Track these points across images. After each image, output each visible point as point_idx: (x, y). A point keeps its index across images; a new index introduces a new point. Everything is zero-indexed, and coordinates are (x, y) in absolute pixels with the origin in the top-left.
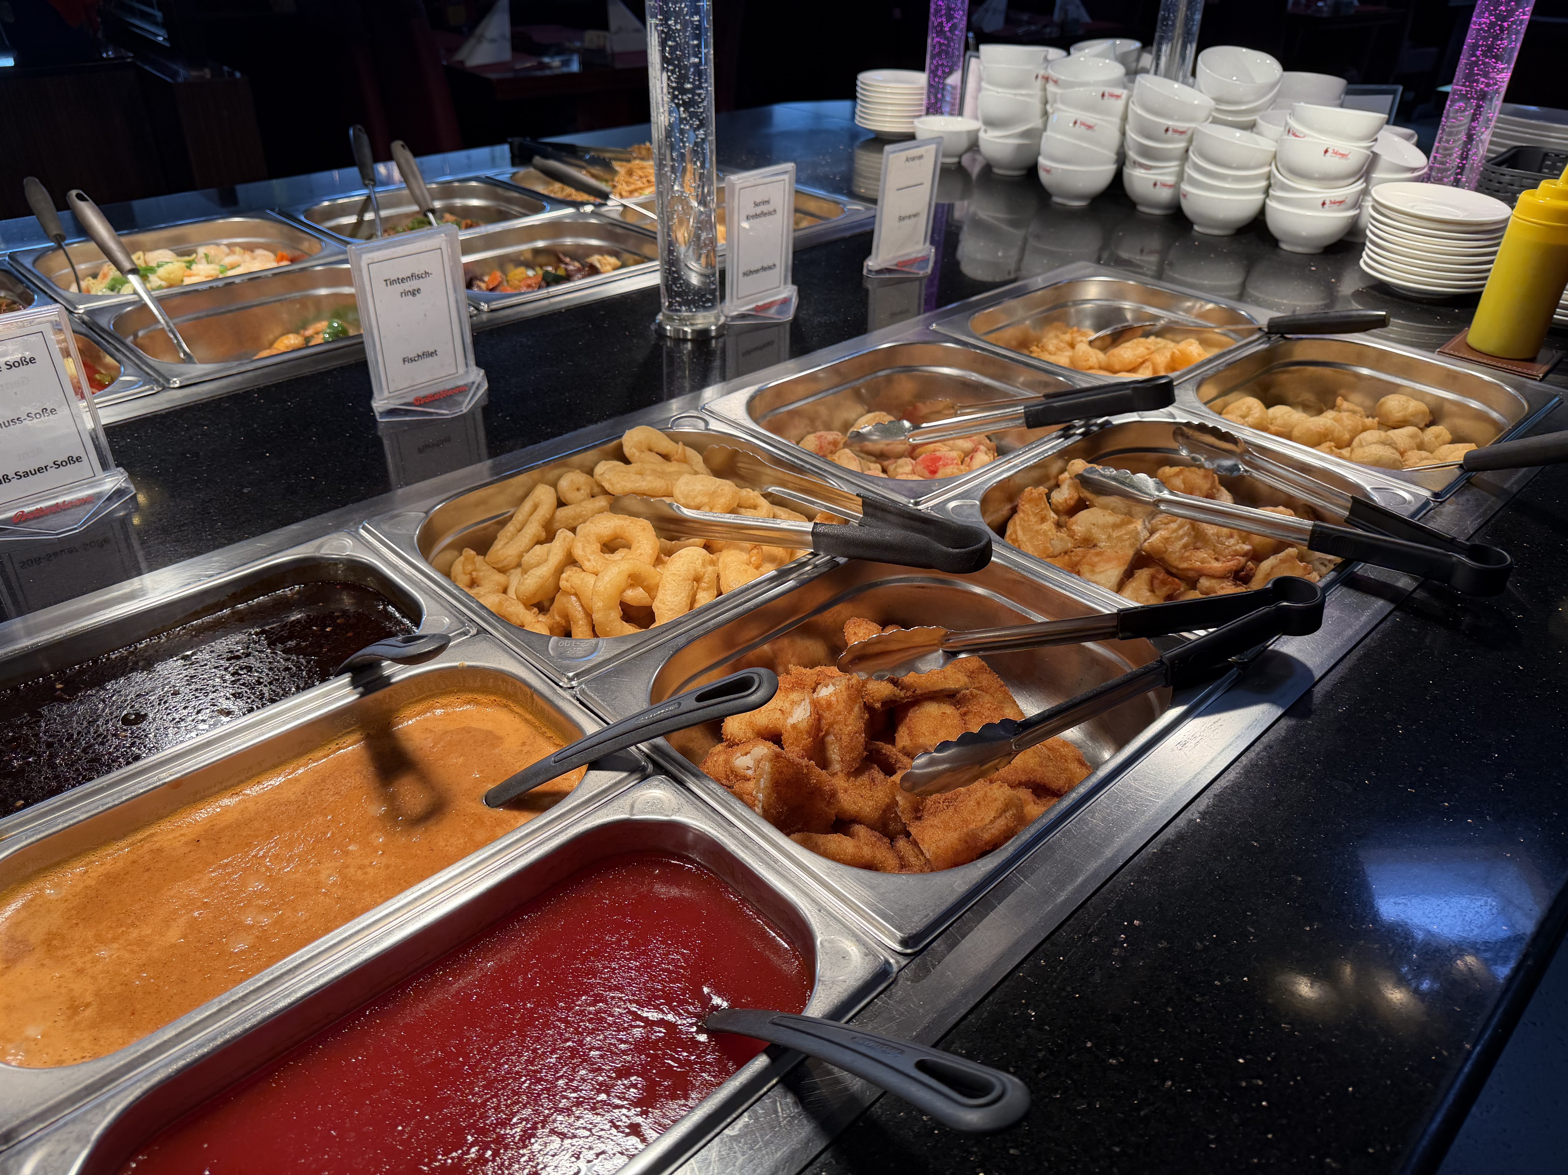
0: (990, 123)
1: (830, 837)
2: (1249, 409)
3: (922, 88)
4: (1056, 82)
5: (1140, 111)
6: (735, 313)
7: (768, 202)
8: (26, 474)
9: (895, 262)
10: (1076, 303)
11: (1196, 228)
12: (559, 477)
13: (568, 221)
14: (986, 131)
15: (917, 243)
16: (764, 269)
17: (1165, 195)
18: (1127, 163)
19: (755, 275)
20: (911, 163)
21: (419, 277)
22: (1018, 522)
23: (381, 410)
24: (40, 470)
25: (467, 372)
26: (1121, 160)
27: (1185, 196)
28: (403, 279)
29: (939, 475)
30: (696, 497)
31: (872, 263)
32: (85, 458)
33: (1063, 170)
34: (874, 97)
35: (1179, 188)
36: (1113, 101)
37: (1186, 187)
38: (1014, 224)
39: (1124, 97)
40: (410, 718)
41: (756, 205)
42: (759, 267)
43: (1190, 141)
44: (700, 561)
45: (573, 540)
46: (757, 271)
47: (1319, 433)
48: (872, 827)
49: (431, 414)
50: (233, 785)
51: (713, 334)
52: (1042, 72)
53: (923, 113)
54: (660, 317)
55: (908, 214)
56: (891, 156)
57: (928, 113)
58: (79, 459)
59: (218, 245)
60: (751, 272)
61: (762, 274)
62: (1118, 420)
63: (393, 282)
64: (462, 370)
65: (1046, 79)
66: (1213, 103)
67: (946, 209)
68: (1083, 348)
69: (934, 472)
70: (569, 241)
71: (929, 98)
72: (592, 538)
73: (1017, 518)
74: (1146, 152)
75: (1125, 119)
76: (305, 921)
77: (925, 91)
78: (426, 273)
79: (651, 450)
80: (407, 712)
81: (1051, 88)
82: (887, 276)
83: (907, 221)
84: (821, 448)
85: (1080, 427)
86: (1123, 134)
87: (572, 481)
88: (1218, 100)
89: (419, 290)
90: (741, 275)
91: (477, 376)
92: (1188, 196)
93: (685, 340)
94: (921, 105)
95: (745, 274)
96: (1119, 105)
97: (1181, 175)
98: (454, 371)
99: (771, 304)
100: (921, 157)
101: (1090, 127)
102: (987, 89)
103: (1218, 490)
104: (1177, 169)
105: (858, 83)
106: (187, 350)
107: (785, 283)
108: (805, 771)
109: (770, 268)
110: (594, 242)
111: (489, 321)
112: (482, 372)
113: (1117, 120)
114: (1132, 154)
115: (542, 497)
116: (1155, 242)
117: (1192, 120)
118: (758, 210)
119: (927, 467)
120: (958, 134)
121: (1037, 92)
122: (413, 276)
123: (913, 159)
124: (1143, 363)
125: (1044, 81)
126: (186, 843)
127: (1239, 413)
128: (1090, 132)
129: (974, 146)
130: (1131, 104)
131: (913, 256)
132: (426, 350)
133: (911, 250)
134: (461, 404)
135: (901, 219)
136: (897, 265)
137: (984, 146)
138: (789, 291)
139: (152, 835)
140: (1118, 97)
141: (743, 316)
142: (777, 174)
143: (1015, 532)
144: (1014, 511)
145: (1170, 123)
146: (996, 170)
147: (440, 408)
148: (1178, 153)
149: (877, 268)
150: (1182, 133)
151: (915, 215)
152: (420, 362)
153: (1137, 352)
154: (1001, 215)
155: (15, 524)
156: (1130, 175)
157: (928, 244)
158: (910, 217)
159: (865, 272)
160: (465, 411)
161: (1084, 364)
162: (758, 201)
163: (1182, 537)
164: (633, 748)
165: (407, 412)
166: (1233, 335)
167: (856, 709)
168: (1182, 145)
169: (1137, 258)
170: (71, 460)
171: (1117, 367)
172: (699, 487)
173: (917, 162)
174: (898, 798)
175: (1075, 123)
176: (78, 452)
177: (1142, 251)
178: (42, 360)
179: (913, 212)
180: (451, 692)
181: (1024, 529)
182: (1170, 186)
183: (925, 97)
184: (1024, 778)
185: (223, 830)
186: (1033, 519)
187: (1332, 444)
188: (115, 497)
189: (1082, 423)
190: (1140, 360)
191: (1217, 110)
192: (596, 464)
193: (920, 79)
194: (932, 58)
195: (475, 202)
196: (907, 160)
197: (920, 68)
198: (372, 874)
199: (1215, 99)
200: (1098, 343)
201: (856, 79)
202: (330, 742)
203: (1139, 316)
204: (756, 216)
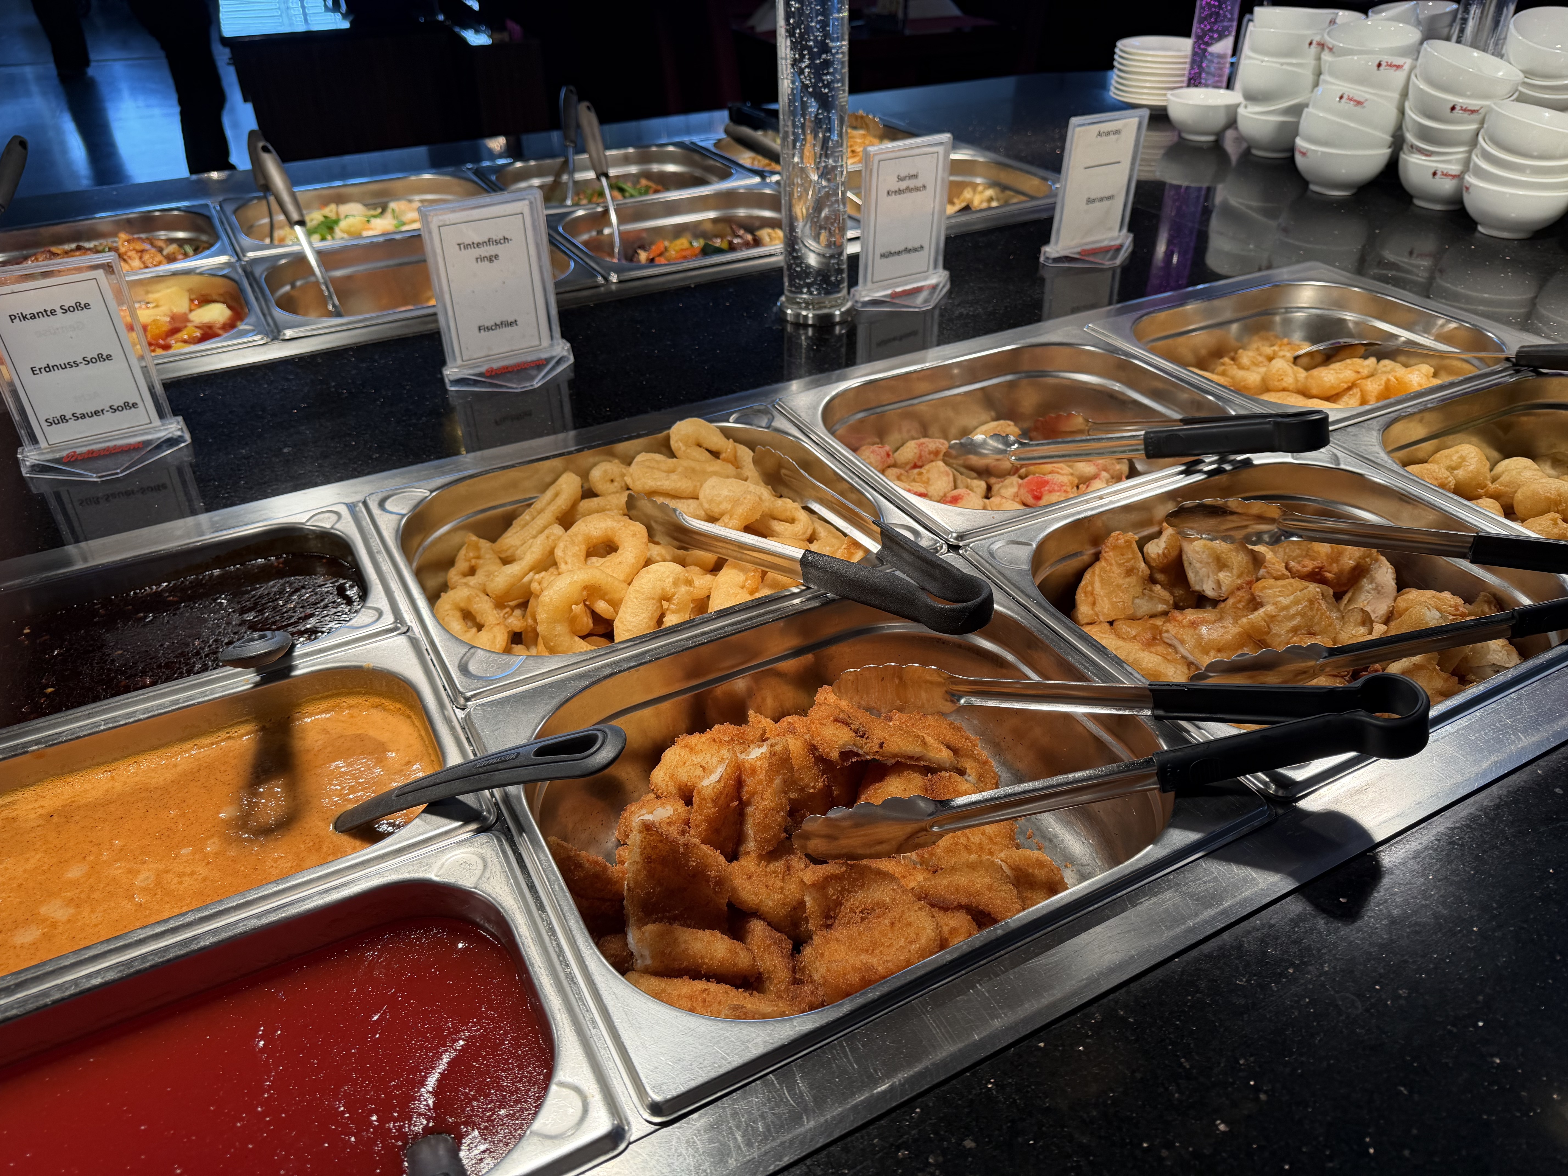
0: (1251, 97)
1: (700, 933)
2: (1463, 459)
3: (1185, 57)
4: (1331, 49)
5: (1423, 86)
6: (867, 299)
7: (915, 176)
8: (83, 416)
9: (1079, 250)
10: (1288, 310)
11: (1480, 228)
12: (595, 465)
13: (741, 191)
14: (1246, 107)
15: (1110, 229)
16: (907, 251)
17: (1447, 186)
18: (1405, 147)
19: (896, 258)
20: (1105, 138)
21: (497, 242)
22: (1097, 572)
23: (452, 378)
24: (96, 413)
25: (552, 346)
26: (1398, 143)
27: (1467, 189)
28: (478, 244)
29: (1043, 502)
30: (721, 503)
31: (1051, 250)
32: (140, 404)
33: (1323, 153)
34: (1133, 66)
35: (1463, 178)
36: (1392, 71)
37: (1470, 179)
38: (1270, 213)
39: (1407, 67)
40: (310, 716)
41: (900, 179)
42: (902, 248)
43: (1482, 122)
44: (671, 580)
45: (559, 538)
46: (899, 253)
47: (1548, 499)
48: (774, 925)
49: (501, 386)
50: (106, 762)
51: (837, 319)
52: (1317, 38)
53: (1185, 84)
54: (783, 298)
55: (1099, 196)
56: (1078, 129)
57: (1189, 85)
58: (135, 405)
59: (410, 201)
60: (891, 254)
61: (905, 256)
62: (1260, 459)
63: (467, 246)
64: (546, 342)
65: (1322, 45)
66: (1522, 75)
67: (1203, 192)
68: (1281, 365)
69: (1038, 498)
70: (742, 212)
71: (1192, 68)
72: (580, 538)
73: (1098, 566)
74: (1426, 134)
75: (1405, 94)
76: (96, 925)
77: (1188, 60)
78: (505, 238)
79: (700, 446)
80: (311, 709)
81: (1326, 57)
82: (1067, 265)
83: (1097, 204)
84: (920, 457)
85: (1211, 463)
86: (1402, 112)
87: (605, 471)
88: (1528, 73)
89: (496, 256)
90: (877, 256)
91: (562, 349)
92: (1471, 190)
93: (806, 326)
94: (1183, 75)
95: (883, 256)
96: (1399, 77)
97: (1467, 163)
98: (537, 343)
99: (919, 290)
100: (1117, 132)
101: (1359, 103)
102: (1250, 58)
103: (1377, 560)
104: (1466, 155)
105: (1117, 50)
106: (337, 302)
107: (935, 267)
108: (681, 850)
109: (915, 250)
110: (767, 214)
111: (618, 291)
112: (568, 345)
113: (1396, 96)
114: (1410, 137)
115: (564, 486)
116: (1428, 243)
117: (1486, 97)
118: (903, 185)
119: (1031, 491)
120: (1215, 108)
121: (1309, 61)
122: (490, 241)
123: (1108, 134)
124: (1349, 388)
125: (1319, 48)
126: (41, 816)
127: (1448, 463)
128: (1358, 109)
129: (1232, 123)
130: (1413, 77)
131: (1105, 243)
132: (504, 319)
133: (1104, 237)
134: (532, 378)
135: (1090, 201)
136: (1079, 253)
137: (1242, 124)
138: (938, 277)
139: (14, 802)
140: (1398, 67)
141: (875, 302)
142: (931, 145)
143: (1092, 583)
144: (1097, 557)
145: (1460, 101)
146: (1255, 152)
147: (510, 381)
148: (1467, 137)
149: (1056, 255)
150: (1473, 112)
151: (1109, 198)
152: (498, 332)
153: (1341, 376)
154: (1254, 204)
155: (67, 464)
156: (1406, 161)
157: (1125, 230)
158: (1101, 199)
159: (1042, 259)
160: (536, 386)
161: (1276, 383)
162: (902, 175)
163: (1293, 617)
164: (487, 791)
165: (476, 383)
166: (1476, 362)
167: (778, 781)
168: (1474, 127)
169: (1403, 260)
170: (127, 406)
171: (1314, 391)
172: (725, 492)
173: (1113, 137)
174: (807, 898)
175: (1341, 97)
176: (133, 398)
177: (1411, 253)
178: (97, 305)
179: (1106, 194)
180: (359, 693)
181: (1102, 580)
182: (1454, 176)
183: (1187, 66)
184: (964, 901)
185: (79, 808)
186: (1117, 570)
187: (1557, 515)
188: (164, 446)
189: (1215, 458)
190: (1345, 386)
191: (1525, 84)
192: (639, 453)
193: (1184, 46)
194: (1201, 22)
195: (671, 168)
196: (1099, 134)
197: (1187, 35)
198: (186, 885)
199: (1523, 71)
200: (1305, 361)
201: (1115, 46)
202: (219, 729)
203: (1364, 329)
204: (899, 192)
